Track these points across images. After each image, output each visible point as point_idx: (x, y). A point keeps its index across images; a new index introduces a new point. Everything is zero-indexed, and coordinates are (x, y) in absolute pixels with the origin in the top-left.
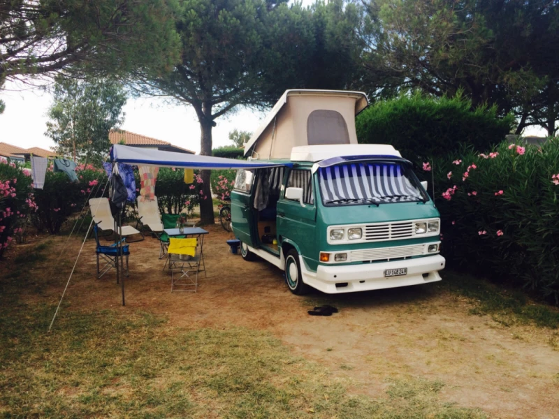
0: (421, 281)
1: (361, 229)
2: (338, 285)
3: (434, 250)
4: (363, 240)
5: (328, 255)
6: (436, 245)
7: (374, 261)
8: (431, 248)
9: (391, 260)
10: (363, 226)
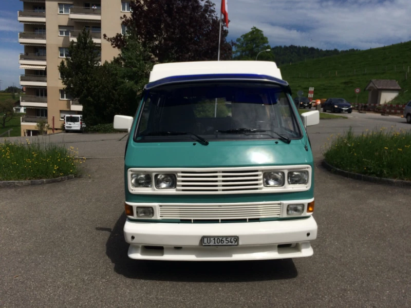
1: (174, 176)
4: (177, 191)
6: (302, 205)
8: (291, 208)
10: (179, 171)
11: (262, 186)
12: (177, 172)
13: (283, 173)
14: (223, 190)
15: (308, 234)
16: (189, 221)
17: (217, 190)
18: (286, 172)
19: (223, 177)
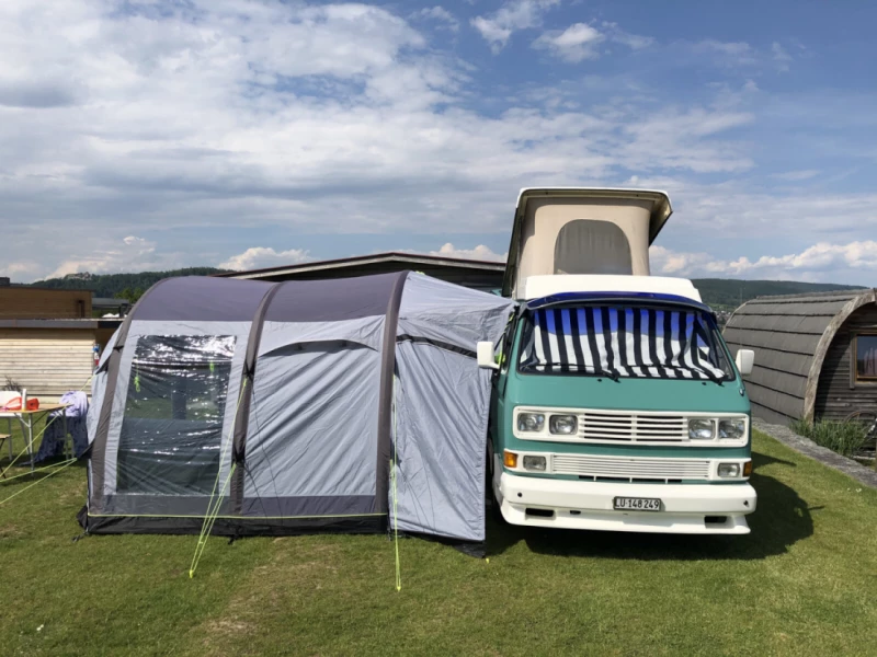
0: (700, 529)
1: (575, 418)
2: (531, 512)
3: (733, 474)
4: (578, 437)
5: (515, 456)
6: (737, 464)
7: (600, 479)
8: (723, 468)
9: (636, 480)
10: (581, 413)
11: (687, 437)
12: (579, 414)
13: (713, 422)
14: (638, 440)
15: (746, 503)
16: (590, 478)
17: (629, 440)
18: (717, 421)
19: (639, 422)
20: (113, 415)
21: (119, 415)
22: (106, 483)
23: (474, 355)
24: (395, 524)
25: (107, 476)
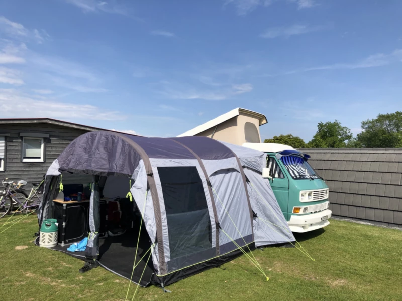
1: (311, 193)
4: (312, 200)
5: (300, 209)
7: (314, 212)
9: (319, 212)
17: (319, 198)
19: (320, 193)
20: (162, 214)
21: (164, 214)
22: (165, 255)
23: (261, 173)
24: (257, 245)
25: (165, 250)
